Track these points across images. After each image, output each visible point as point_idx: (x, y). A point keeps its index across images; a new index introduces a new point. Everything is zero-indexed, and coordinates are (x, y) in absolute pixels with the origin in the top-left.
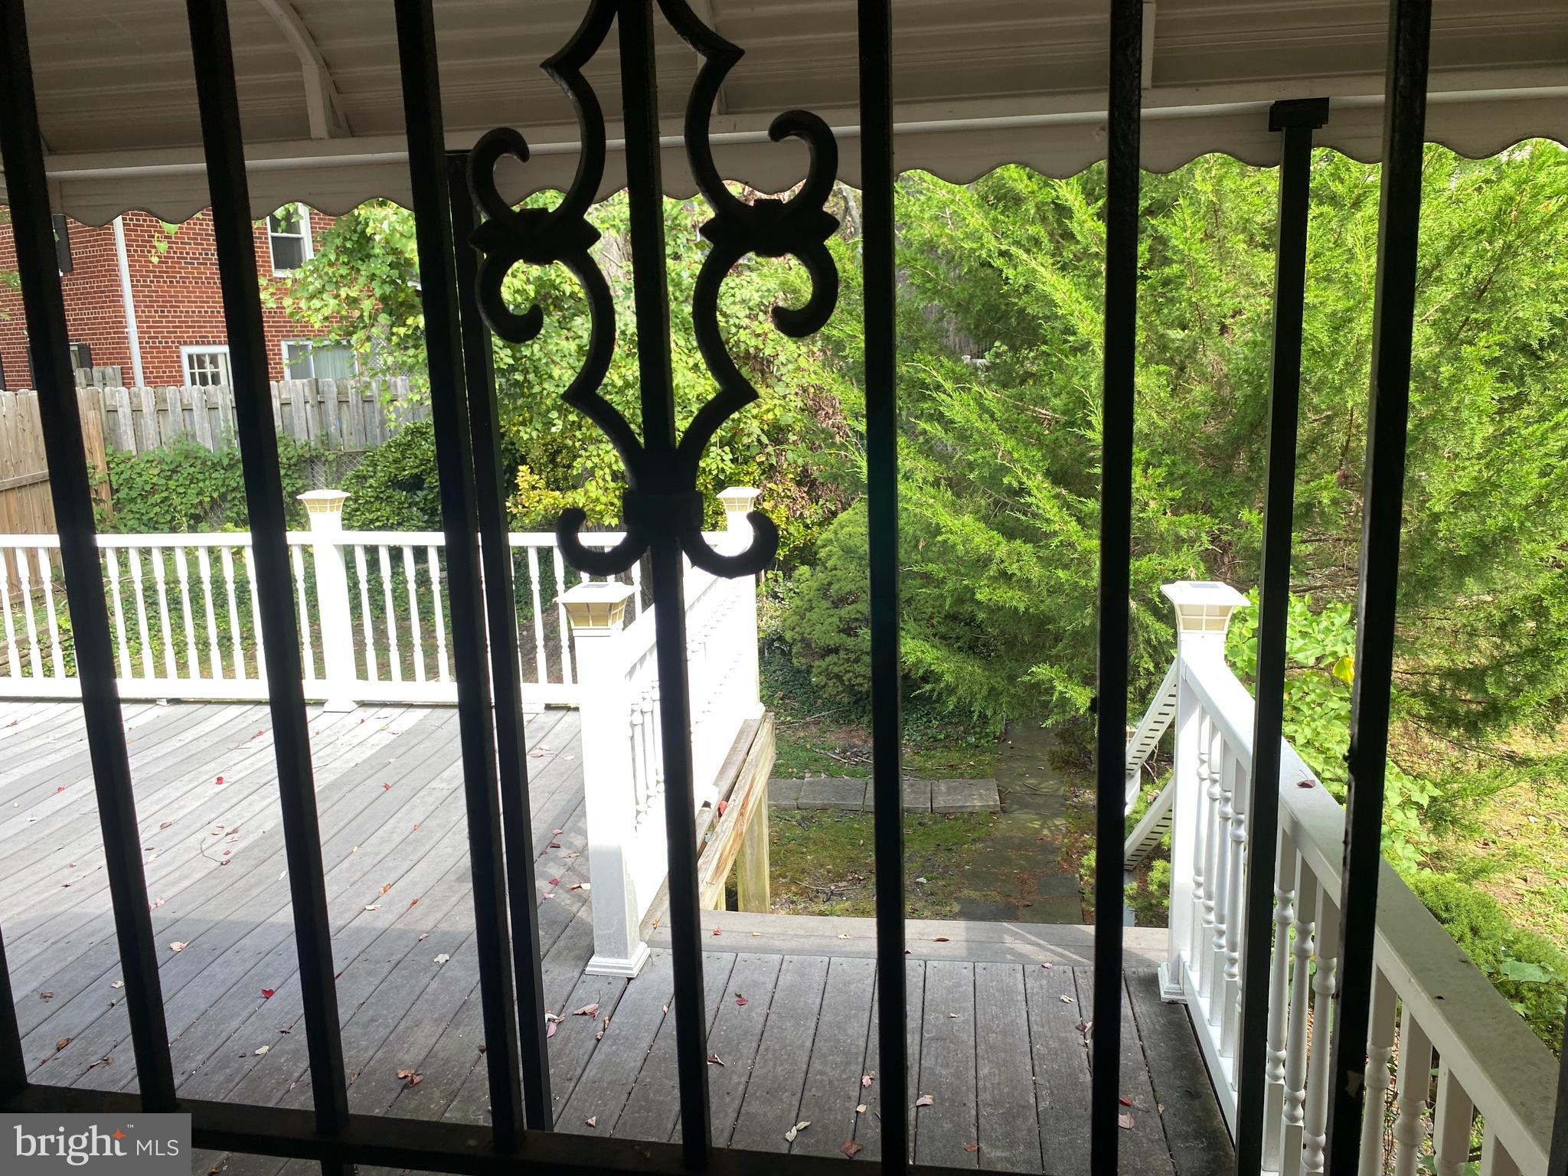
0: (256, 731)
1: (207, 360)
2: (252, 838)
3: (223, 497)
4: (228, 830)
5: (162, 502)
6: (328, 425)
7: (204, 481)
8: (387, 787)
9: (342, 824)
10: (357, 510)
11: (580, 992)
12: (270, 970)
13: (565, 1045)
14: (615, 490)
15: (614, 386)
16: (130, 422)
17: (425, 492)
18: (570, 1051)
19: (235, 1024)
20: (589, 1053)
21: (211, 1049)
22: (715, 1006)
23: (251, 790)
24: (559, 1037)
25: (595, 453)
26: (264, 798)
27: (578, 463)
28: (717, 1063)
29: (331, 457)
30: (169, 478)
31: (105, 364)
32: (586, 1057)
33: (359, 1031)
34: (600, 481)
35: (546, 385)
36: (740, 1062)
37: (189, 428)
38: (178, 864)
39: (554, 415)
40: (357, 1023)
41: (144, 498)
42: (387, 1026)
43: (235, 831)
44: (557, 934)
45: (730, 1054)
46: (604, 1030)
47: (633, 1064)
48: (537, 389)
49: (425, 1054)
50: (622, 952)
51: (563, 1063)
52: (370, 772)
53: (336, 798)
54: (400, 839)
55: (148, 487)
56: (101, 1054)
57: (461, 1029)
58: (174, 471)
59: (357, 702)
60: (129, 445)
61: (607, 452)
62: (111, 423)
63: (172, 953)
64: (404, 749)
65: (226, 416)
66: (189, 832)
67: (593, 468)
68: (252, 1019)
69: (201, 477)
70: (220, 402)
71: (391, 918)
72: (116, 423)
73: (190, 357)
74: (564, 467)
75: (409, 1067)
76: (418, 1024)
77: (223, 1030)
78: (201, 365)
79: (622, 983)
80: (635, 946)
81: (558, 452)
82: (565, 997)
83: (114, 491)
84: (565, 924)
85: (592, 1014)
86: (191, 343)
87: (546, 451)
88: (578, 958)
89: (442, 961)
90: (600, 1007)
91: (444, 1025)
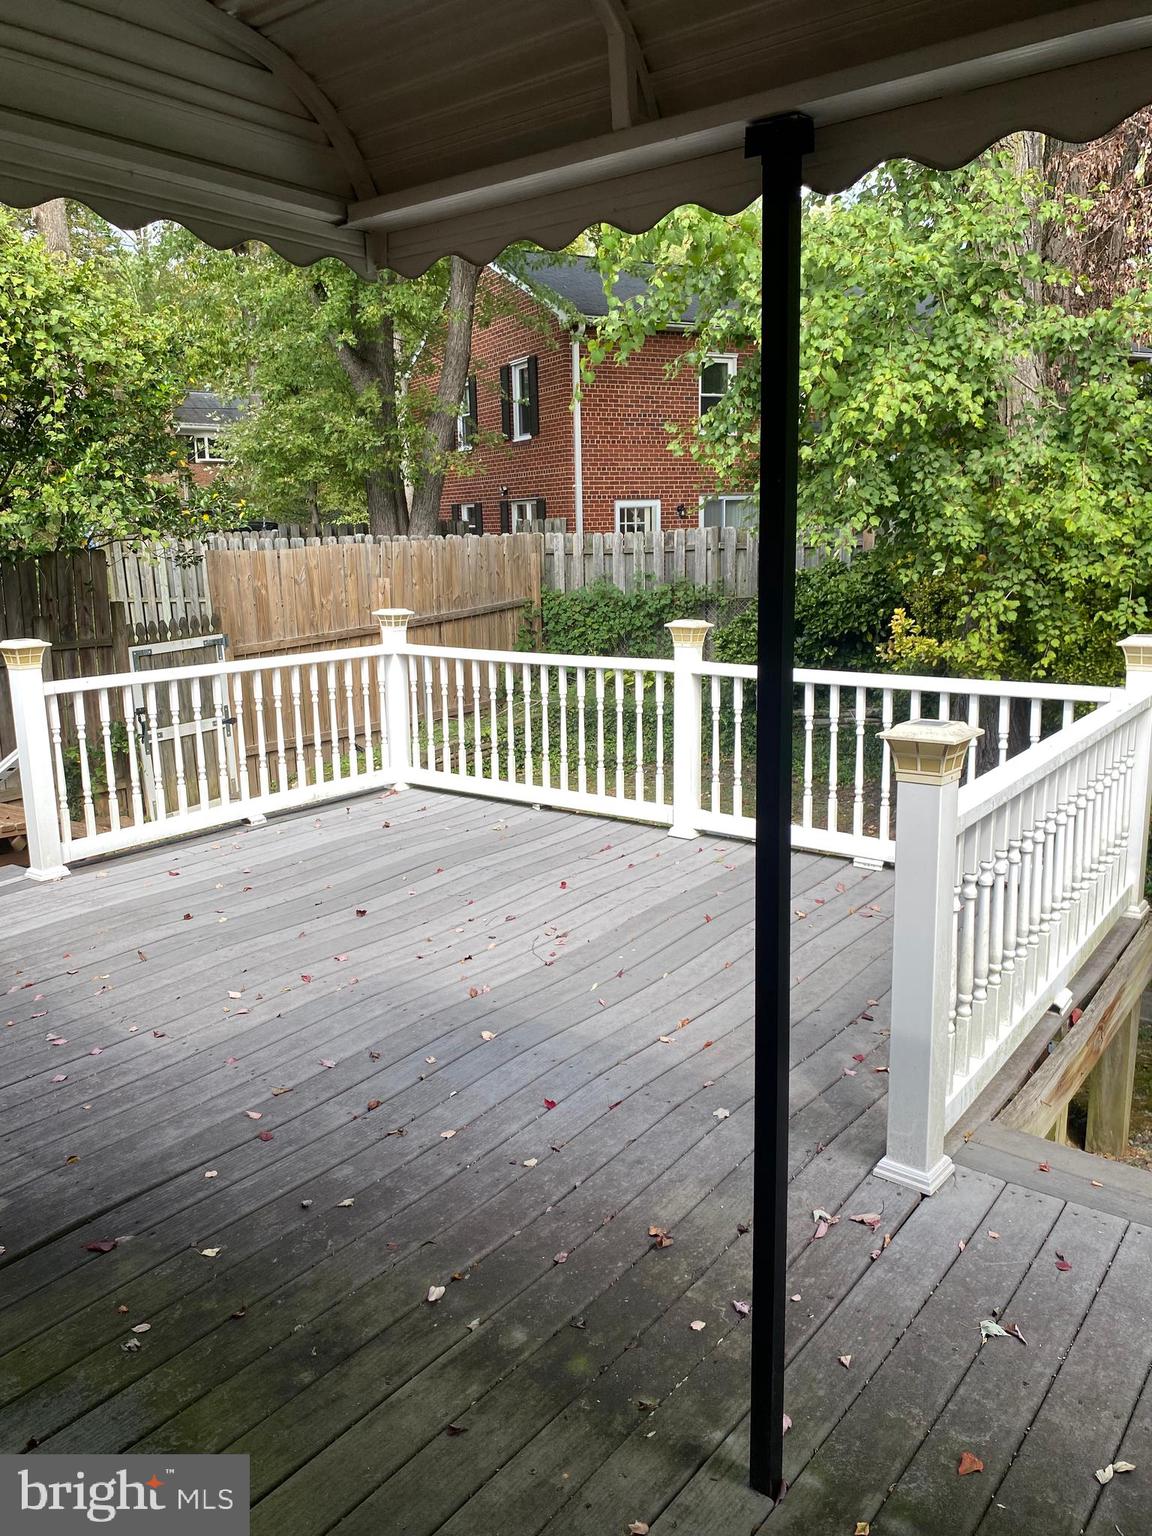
0: (606, 845)
1: (636, 513)
2: (577, 945)
3: (629, 634)
4: (559, 933)
5: (580, 636)
6: (726, 572)
7: (614, 619)
8: (708, 919)
9: (659, 947)
10: (739, 652)
11: (862, 1195)
12: (558, 1081)
13: (834, 1253)
14: (998, 643)
15: (1009, 524)
16: (562, 564)
17: (804, 639)
18: (839, 1262)
19: (515, 1127)
20: (860, 1270)
21: (488, 1147)
22: (1027, 1261)
23: (588, 899)
24: (828, 1242)
25: (983, 601)
26: (597, 908)
27: (962, 614)
28: (1017, 1337)
29: (723, 603)
30: (587, 615)
31: (555, 516)
32: (855, 1276)
33: (624, 1169)
34: (985, 633)
35: (932, 525)
36: (1048, 1346)
37: (608, 571)
38: (511, 956)
39: (937, 557)
40: (623, 1160)
41: (566, 631)
42: (651, 1172)
43: (565, 935)
44: (850, 1119)
45: (1036, 1330)
46: (883, 1249)
47: (909, 1303)
48: (921, 529)
49: (681, 1216)
50: (919, 1162)
51: (827, 1275)
52: (696, 901)
53: (658, 921)
54: (711, 974)
55: (569, 623)
56: (397, 1125)
57: (725, 1198)
58: (592, 609)
59: (699, 831)
60: (560, 585)
61: (996, 600)
62: (548, 565)
63: (481, 1042)
64: (732, 884)
65: (638, 560)
66: (526, 928)
67: (979, 619)
68: (530, 1127)
69: (612, 615)
70: (635, 548)
71: (682, 1055)
72: (552, 564)
73: (622, 510)
74: (949, 618)
75: (662, 1226)
76: (682, 1179)
77: (503, 1131)
78: (630, 519)
79: (913, 1199)
80: (936, 1160)
81: (945, 602)
82: (844, 1196)
83: (544, 624)
84: (860, 1110)
85: (871, 1225)
86: (624, 498)
87: (932, 600)
88: (868, 1153)
89: (721, 1117)
90: (883, 1219)
91: (707, 1189)
